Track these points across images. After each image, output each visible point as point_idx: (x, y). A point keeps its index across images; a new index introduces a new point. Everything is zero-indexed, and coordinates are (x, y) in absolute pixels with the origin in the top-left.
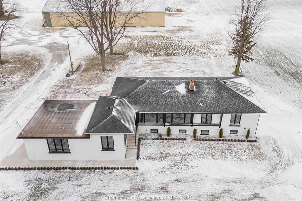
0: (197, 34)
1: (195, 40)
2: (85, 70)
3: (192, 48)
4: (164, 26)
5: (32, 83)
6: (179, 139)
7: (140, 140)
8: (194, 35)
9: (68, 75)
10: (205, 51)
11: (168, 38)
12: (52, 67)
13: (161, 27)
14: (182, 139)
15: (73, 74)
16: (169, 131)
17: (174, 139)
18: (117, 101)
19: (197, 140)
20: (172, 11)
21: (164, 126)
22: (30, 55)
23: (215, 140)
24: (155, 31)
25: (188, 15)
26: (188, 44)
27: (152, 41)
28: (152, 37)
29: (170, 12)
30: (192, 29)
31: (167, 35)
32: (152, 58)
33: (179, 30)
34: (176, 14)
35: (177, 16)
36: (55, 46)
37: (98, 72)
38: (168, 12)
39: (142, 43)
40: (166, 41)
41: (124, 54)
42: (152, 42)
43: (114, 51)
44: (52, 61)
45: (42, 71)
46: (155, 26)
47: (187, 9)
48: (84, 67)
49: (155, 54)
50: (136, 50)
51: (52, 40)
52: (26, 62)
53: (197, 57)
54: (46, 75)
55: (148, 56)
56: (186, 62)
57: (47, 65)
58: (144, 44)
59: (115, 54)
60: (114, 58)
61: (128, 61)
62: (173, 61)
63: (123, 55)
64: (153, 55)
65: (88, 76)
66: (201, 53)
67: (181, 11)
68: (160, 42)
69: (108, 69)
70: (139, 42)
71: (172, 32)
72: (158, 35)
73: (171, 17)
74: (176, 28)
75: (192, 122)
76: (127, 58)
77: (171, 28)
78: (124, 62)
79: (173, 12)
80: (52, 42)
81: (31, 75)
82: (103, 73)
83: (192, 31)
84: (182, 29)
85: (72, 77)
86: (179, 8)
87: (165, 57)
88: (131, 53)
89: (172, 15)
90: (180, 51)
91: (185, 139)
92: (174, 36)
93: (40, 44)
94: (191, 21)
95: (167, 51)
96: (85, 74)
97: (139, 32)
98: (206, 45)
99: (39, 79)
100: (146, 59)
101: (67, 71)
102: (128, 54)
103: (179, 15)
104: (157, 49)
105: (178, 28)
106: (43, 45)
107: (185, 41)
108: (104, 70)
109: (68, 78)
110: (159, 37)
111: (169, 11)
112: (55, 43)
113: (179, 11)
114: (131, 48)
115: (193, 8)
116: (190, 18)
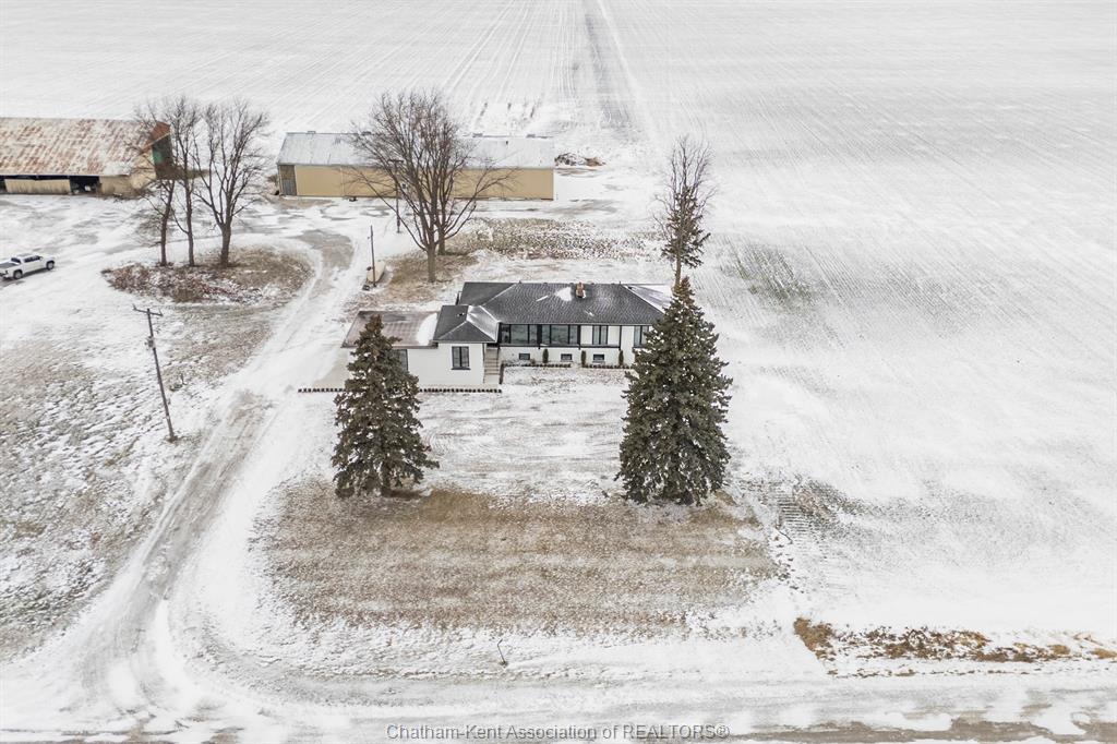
0: (623, 217)
1: (616, 231)
2: (395, 281)
3: (606, 245)
4: (552, 199)
5: (305, 298)
6: (561, 366)
7: (503, 366)
8: (616, 218)
9: (366, 288)
10: (630, 250)
11: (558, 225)
12: (330, 275)
13: (545, 202)
14: (565, 366)
15: (375, 286)
16: (546, 355)
17: (553, 366)
18: (471, 308)
19: (587, 367)
20: (573, 163)
21: (539, 347)
22: (276, 253)
23: (611, 368)
24: (532, 210)
25: (611, 174)
26: (598, 238)
27: (524, 230)
28: (525, 222)
29: (569, 166)
30: (614, 206)
31: (557, 218)
32: (523, 262)
33: (585, 209)
34: (583, 171)
35: (585, 175)
36: (320, 237)
37: (421, 284)
38: (563, 165)
39: (504, 234)
40: (555, 231)
41: (466, 254)
42: (524, 232)
43: (446, 249)
44: (326, 265)
45: (313, 281)
46: (531, 199)
47: (612, 157)
48: (392, 275)
49: (530, 255)
50: (490, 246)
51: (310, 225)
52: (275, 265)
53: (613, 261)
54: (324, 288)
55: (515, 257)
56: (590, 270)
57: (319, 270)
58: (508, 236)
59: (449, 254)
60: (448, 261)
61: (476, 266)
62: (564, 267)
63: (465, 257)
64: (525, 256)
65: (404, 289)
66: (622, 255)
67: (597, 164)
68: (541, 233)
69: (439, 278)
70: (496, 231)
71: (571, 212)
72: (538, 218)
73: (569, 177)
74: (579, 204)
75: (579, 342)
76: (473, 261)
77: (567, 204)
78: (469, 268)
79: (578, 166)
80: (311, 228)
81: (297, 285)
82: (430, 284)
83: (613, 211)
84: (591, 206)
85: (374, 291)
86: (591, 156)
87: (549, 261)
88: (482, 252)
89: (574, 172)
90: (581, 251)
91: (569, 366)
92: (571, 221)
93: (287, 233)
94: (615, 188)
95: (555, 249)
96: (395, 286)
97: (498, 211)
98: (636, 239)
99: (313, 293)
100: (513, 264)
101: (362, 280)
102: (476, 254)
103: (590, 173)
104: (534, 246)
105: (584, 203)
106: (295, 234)
107: (594, 232)
108: (432, 280)
109: (367, 292)
110: (539, 222)
111: (568, 162)
112: (318, 231)
113: (591, 162)
114: (480, 242)
115: (627, 154)
116: (613, 182)
